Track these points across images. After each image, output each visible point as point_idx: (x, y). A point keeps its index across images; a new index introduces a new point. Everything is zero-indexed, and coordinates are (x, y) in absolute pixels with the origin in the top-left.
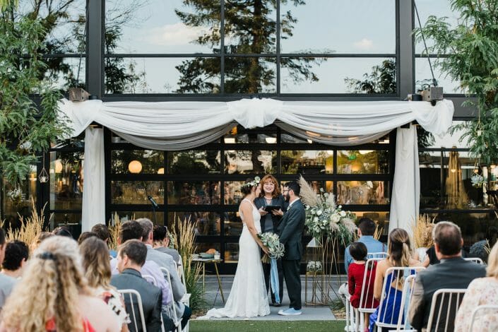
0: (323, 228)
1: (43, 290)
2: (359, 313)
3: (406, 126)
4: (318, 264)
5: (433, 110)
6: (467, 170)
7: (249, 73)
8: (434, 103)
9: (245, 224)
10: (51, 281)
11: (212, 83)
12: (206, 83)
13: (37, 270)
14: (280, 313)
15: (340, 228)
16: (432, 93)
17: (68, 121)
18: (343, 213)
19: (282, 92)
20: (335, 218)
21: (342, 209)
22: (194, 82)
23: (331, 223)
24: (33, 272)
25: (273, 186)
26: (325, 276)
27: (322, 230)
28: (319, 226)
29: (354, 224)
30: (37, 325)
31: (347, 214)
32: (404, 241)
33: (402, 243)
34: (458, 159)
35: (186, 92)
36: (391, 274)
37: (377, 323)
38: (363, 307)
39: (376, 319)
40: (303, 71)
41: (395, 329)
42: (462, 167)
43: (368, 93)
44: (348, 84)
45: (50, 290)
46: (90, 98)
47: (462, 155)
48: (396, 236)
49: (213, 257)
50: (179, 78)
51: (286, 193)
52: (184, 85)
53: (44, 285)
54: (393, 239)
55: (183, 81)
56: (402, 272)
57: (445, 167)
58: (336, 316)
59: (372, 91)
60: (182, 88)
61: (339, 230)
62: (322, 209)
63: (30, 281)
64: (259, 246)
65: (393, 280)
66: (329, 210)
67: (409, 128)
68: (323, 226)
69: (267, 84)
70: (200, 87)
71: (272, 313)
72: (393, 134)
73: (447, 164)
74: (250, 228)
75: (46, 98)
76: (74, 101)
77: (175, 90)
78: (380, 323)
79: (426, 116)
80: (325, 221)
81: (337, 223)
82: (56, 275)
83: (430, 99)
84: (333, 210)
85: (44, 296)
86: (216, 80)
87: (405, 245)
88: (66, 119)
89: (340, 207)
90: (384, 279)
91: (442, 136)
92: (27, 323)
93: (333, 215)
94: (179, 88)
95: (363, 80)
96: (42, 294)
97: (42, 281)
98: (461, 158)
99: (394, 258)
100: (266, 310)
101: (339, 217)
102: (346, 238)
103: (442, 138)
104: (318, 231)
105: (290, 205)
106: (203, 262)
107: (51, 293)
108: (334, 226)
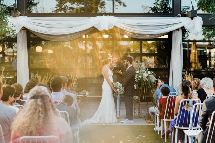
0: (139, 80)
1: (37, 114)
2: (164, 121)
3: (178, 30)
4: (137, 97)
5: (192, 22)
6: (200, 50)
7: (92, 2)
8: (192, 18)
9: (105, 78)
10: (41, 109)
11: (73, 7)
12: (70, 7)
13: (34, 104)
14: (122, 121)
15: (148, 80)
16: (191, 13)
17: (13, 26)
18: (149, 73)
19: (115, 12)
20: (145, 75)
21: (149, 71)
22: (63, 7)
23: (143, 78)
24: (32, 105)
25: (117, 59)
26: (140, 103)
27: (139, 81)
28: (137, 78)
29: (155, 78)
30: (33, 131)
31: (151, 73)
32: (189, 86)
33: (188, 88)
34: (196, 45)
35: (59, 12)
36: (183, 102)
37: (175, 126)
38: (166, 119)
39: (175, 125)
40: (119, 2)
41: (188, 129)
42: (198, 49)
43: (156, 13)
44: (143, 8)
45: (40, 113)
46: (21, 15)
47: (198, 43)
48: (185, 84)
49: (85, 94)
50: (56, 5)
51: (125, 63)
52: (58, 8)
53: (38, 111)
54: (184, 86)
55: (58, 6)
56: (188, 102)
57: (190, 49)
58: (147, 123)
59: (157, 12)
60: (57, 9)
61: (147, 80)
62: (139, 70)
63: (30, 110)
64: (112, 89)
65: (184, 105)
66: (142, 71)
67: (179, 30)
68: (139, 79)
69: (101, 8)
70: (66, 9)
71: (118, 122)
72: (170, 34)
73: (191, 47)
74: (108, 80)
75: (2, 15)
76: (13, 17)
77: (54, 11)
78: (177, 127)
79: (189, 24)
80: (140, 77)
81: (147, 77)
82: (43, 106)
83: (191, 16)
84: (144, 71)
85: (37, 116)
86: (75, 6)
87: (189, 88)
88: (12, 25)
89: (148, 69)
90: (179, 104)
91: (197, 34)
92: (28, 130)
93: (144, 73)
94: (56, 10)
95: (153, 6)
96: (36, 116)
97: (36, 109)
98: (198, 45)
99: (185, 95)
100: (115, 120)
101: (147, 74)
102: (151, 84)
103: (196, 36)
104: (137, 81)
105: (128, 69)
106: (80, 96)
107: (41, 115)
108: (145, 79)
